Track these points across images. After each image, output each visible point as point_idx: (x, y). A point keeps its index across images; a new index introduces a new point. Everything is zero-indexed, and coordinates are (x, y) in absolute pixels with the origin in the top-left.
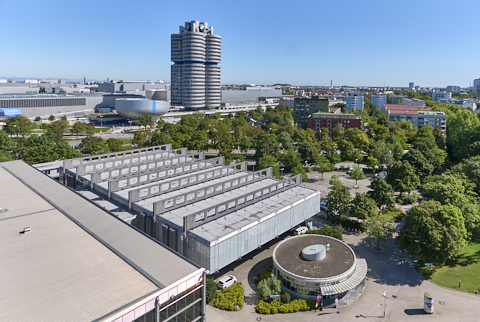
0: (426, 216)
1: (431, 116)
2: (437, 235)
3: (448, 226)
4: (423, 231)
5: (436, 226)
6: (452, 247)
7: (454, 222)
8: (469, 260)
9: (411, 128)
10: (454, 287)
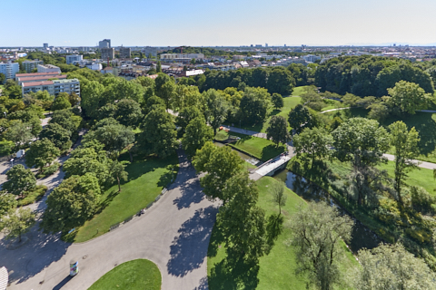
0: (67, 193)
1: (66, 84)
2: (77, 205)
3: (86, 192)
4: (66, 207)
5: (76, 197)
6: (90, 208)
7: (91, 187)
8: (104, 205)
9: (48, 97)
10: (94, 236)
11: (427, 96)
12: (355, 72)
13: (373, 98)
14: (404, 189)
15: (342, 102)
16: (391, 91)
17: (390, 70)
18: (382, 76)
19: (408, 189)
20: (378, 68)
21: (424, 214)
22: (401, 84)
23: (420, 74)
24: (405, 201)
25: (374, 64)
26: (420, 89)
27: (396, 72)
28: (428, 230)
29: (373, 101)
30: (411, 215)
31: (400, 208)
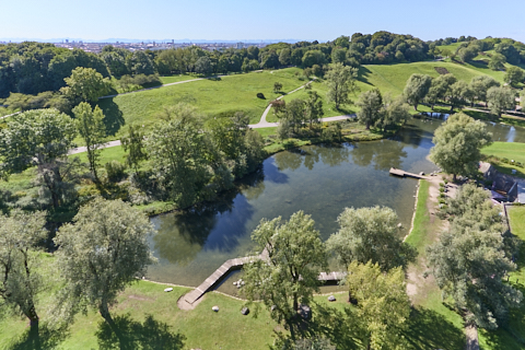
11: (105, 80)
12: (18, 64)
13: (50, 93)
14: (99, 170)
15: (6, 107)
16: (68, 81)
17: (63, 58)
18: (55, 65)
19: (104, 169)
20: (48, 57)
21: (119, 181)
22: (78, 71)
23: (95, 59)
24: (102, 179)
25: (42, 52)
26: (98, 74)
27: (70, 59)
28: (124, 192)
29: (51, 97)
30: (109, 188)
31: (99, 188)
